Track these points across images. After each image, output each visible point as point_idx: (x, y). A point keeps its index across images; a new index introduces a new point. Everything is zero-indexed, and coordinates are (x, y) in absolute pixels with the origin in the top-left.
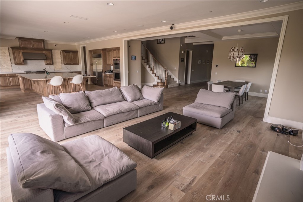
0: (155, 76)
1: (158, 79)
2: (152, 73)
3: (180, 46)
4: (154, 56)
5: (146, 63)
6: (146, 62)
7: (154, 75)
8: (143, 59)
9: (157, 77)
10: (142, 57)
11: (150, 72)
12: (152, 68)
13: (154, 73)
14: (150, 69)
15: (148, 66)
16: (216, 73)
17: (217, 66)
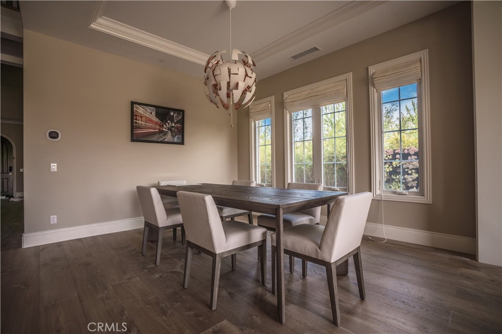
16: (54, 167)
17: (54, 135)
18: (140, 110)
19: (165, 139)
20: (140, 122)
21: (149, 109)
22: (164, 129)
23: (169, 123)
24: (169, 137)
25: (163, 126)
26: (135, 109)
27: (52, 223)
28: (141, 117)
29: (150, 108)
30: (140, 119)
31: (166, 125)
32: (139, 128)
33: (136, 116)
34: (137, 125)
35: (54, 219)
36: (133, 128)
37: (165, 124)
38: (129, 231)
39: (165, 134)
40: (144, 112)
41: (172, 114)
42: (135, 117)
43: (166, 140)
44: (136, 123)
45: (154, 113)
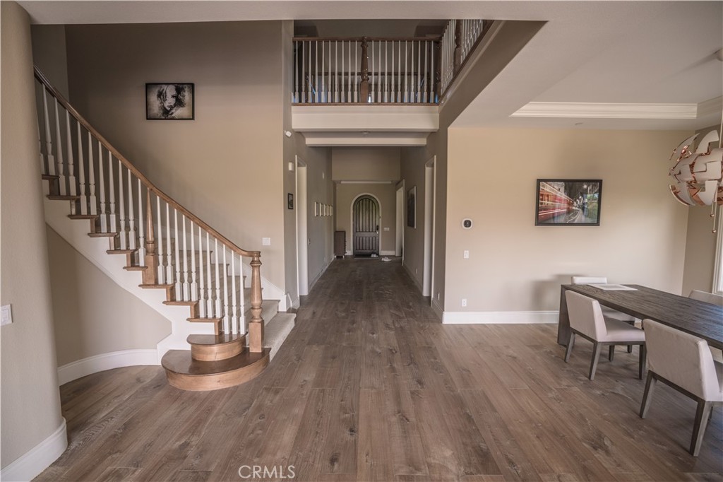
0: (172, 299)
1: (196, 316)
2: (144, 285)
3: (285, 136)
4: (145, 174)
5: (86, 225)
6: (89, 216)
7: (162, 294)
8: (54, 194)
9: (187, 311)
10: (46, 175)
11: (131, 281)
12: (142, 251)
13: (156, 284)
14: (123, 259)
15: (105, 242)
16: (466, 254)
17: (467, 224)
18: (547, 188)
19: (574, 220)
20: (546, 202)
21: (556, 185)
22: (574, 208)
23: (580, 200)
24: (580, 217)
25: (573, 204)
26: (541, 187)
27: (463, 305)
28: (548, 196)
29: (559, 183)
30: (546, 198)
31: (577, 203)
32: (546, 209)
33: (542, 195)
34: (543, 205)
35: (464, 303)
36: (538, 209)
37: (575, 201)
38: (528, 324)
39: (576, 213)
40: (551, 189)
41: (585, 187)
42: (541, 197)
43: (576, 222)
44: (542, 204)
45: (562, 189)
